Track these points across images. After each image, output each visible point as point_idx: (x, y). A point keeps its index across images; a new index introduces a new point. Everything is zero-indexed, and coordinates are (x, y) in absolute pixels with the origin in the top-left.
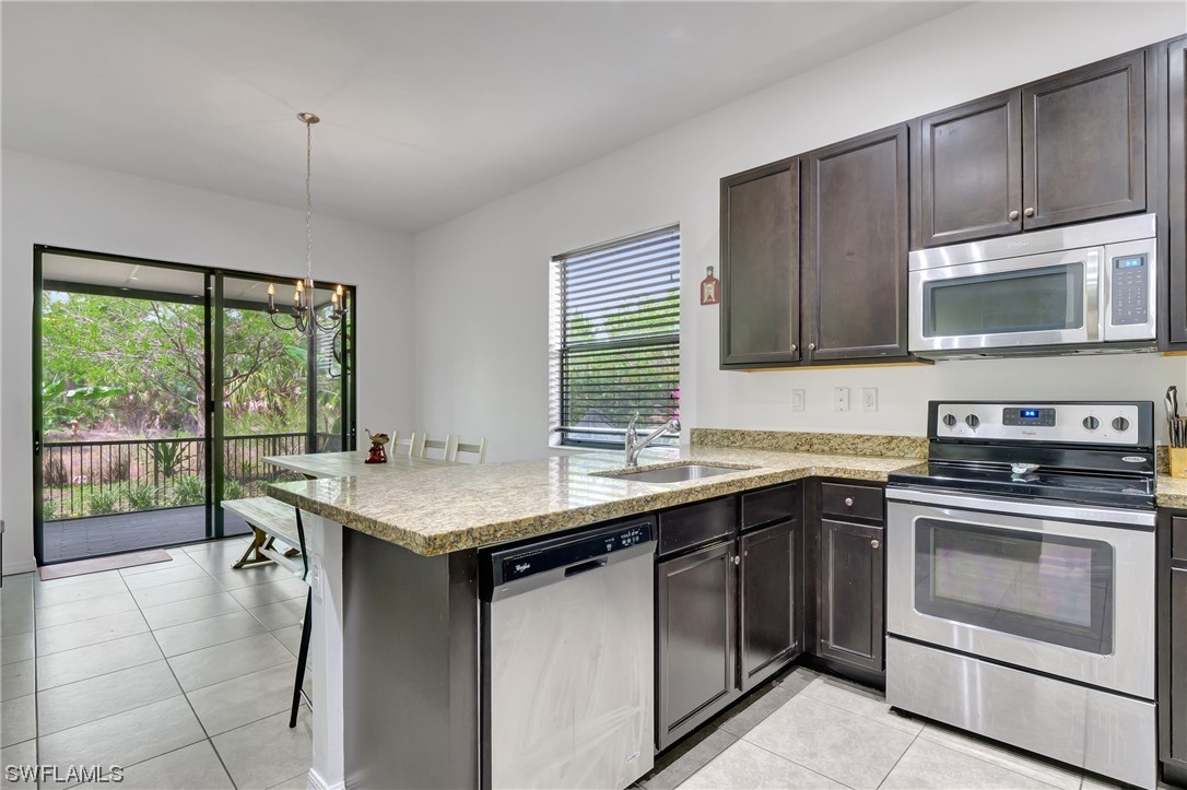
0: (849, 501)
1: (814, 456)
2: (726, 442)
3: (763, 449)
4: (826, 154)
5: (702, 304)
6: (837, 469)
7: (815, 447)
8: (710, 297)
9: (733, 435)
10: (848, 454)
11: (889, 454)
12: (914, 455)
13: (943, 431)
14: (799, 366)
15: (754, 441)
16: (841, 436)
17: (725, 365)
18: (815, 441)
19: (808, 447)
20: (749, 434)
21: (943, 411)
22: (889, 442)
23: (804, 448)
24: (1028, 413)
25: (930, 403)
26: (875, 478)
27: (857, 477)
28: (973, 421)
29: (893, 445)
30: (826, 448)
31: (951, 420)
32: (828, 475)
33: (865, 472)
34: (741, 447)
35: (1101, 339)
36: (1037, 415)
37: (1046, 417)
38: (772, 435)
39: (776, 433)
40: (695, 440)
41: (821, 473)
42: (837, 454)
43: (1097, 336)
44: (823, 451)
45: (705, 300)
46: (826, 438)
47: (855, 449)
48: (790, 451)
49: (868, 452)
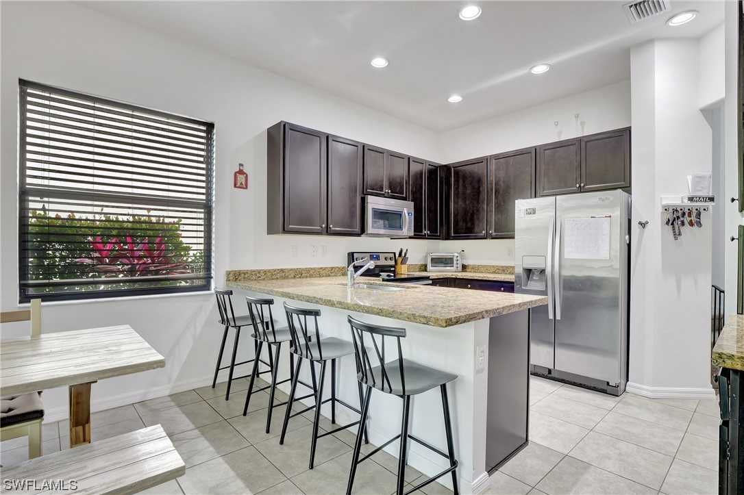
1: (303, 280)
2: (254, 277)
3: (277, 279)
5: (235, 186)
7: (303, 275)
8: (241, 184)
9: (259, 273)
13: (356, 263)
15: (272, 275)
16: (314, 269)
17: (286, 231)
18: (303, 272)
20: (269, 271)
21: (356, 256)
23: (298, 276)
25: (349, 254)
30: (308, 275)
34: (264, 279)
36: (376, 257)
38: (282, 270)
39: (284, 269)
40: (231, 278)
44: (307, 277)
45: (238, 185)
46: (308, 270)
48: (292, 278)
49: (324, 275)
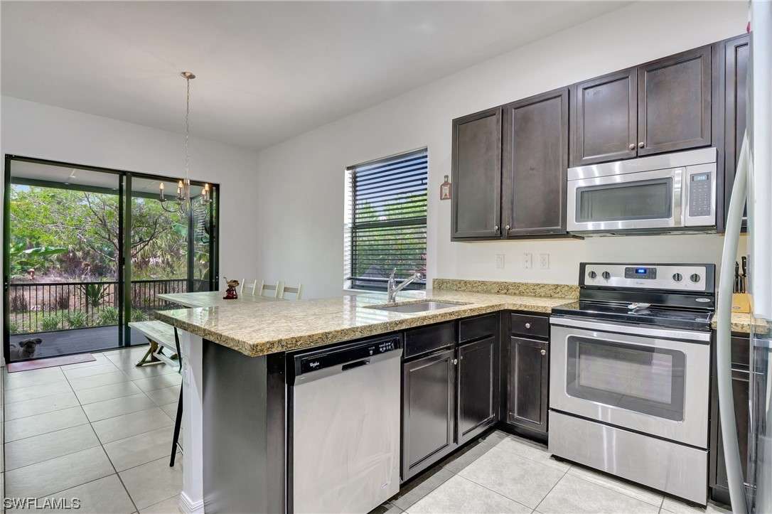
0: (528, 325)
1: (509, 296)
2: (455, 287)
3: (478, 292)
4: (518, 105)
5: (441, 199)
6: (521, 305)
7: (510, 291)
8: (446, 195)
9: (460, 283)
10: (530, 296)
11: (556, 295)
12: (571, 297)
13: (588, 281)
14: (500, 239)
15: (473, 287)
16: (526, 284)
17: (454, 239)
18: (510, 287)
19: (505, 291)
20: (470, 283)
21: (588, 269)
22: (556, 288)
23: (502, 292)
24: (640, 271)
25: (581, 264)
26: (544, 311)
27: (533, 310)
28: (607, 275)
29: (558, 290)
30: (517, 292)
31: (593, 275)
32: (515, 309)
33: (538, 307)
34: (464, 291)
35: (682, 225)
36: (645, 272)
37: (651, 274)
38: (483, 283)
39: (486, 282)
40: (436, 286)
41: (511, 308)
42: (523, 295)
43: (680, 223)
44: (515, 294)
45: (443, 196)
46: (516, 286)
47: (534, 293)
49: (543, 294)
